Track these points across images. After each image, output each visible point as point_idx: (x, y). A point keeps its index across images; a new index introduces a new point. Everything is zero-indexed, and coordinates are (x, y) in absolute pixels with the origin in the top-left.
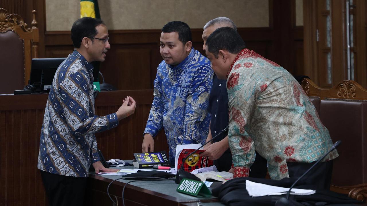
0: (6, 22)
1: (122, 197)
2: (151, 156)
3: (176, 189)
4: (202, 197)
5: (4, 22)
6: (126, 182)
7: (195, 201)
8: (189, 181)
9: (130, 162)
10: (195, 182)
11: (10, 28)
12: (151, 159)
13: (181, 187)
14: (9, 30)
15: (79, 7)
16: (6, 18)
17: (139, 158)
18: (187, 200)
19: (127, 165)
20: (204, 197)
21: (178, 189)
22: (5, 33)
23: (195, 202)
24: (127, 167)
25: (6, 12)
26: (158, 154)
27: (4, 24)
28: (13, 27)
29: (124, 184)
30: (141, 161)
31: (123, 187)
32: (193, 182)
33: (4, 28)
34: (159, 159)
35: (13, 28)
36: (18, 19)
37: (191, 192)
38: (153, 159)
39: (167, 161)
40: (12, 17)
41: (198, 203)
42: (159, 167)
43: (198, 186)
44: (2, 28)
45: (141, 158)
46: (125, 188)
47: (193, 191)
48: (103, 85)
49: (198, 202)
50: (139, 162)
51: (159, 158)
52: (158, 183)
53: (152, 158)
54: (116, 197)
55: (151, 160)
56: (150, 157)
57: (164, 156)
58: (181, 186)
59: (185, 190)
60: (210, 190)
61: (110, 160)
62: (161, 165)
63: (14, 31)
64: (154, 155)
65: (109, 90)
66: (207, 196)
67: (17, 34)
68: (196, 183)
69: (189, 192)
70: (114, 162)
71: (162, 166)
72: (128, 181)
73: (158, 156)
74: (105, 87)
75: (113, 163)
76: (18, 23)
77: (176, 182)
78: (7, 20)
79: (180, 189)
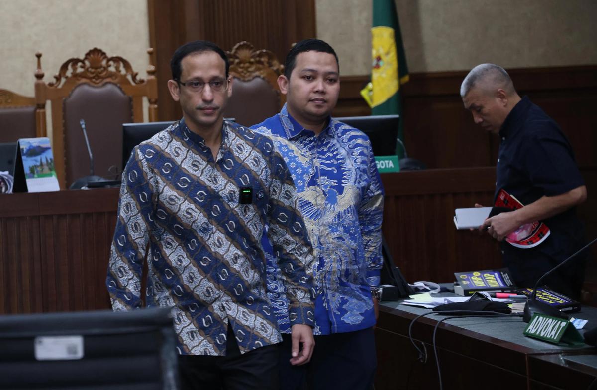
0: (251, 63)
1: (433, 344)
2: (485, 277)
3: (523, 332)
4: (567, 345)
5: (247, 65)
6: (439, 318)
7: (556, 351)
8: (545, 318)
9: (448, 286)
10: (554, 321)
11: (257, 73)
12: (483, 281)
13: (532, 329)
14: (257, 76)
15: (370, 37)
16: (252, 57)
17: (464, 280)
18: (542, 350)
19: (444, 292)
20: (570, 345)
21: (527, 331)
22: (249, 80)
23: (554, 353)
24: (443, 293)
25: (252, 48)
26: (496, 274)
27: (248, 67)
28: (262, 71)
29: (436, 322)
30: (467, 284)
31: (434, 327)
32: (551, 320)
33: (248, 74)
34: (497, 282)
35: (261, 74)
36: (270, 58)
37: (549, 336)
38: (487, 282)
39: (511, 285)
40: (260, 55)
41: (560, 356)
42: (498, 295)
43: (560, 326)
44: (245, 74)
45: (468, 279)
46: (438, 328)
47: (552, 336)
48: (404, 161)
49: (561, 353)
50: (463, 285)
51: (497, 280)
52: (494, 321)
53: (486, 280)
54: (423, 343)
55: (483, 283)
56: (482, 278)
57: (506, 276)
58: (531, 327)
59: (537, 334)
60: (582, 333)
61: (415, 283)
62: (500, 291)
63: (263, 78)
64: (489, 275)
65: (415, 169)
66: (576, 344)
67: (268, 82)
68: (556, 321)
69: (545, 336)
70: (422, 286)
71: (503, 292)
72: (442, 318)
73: (495, 277)
74: (407, 163)
75: (421, 288)
76: (270, 65)
77: (524, 319)
78: (252, 60)
79: (530, 332)
